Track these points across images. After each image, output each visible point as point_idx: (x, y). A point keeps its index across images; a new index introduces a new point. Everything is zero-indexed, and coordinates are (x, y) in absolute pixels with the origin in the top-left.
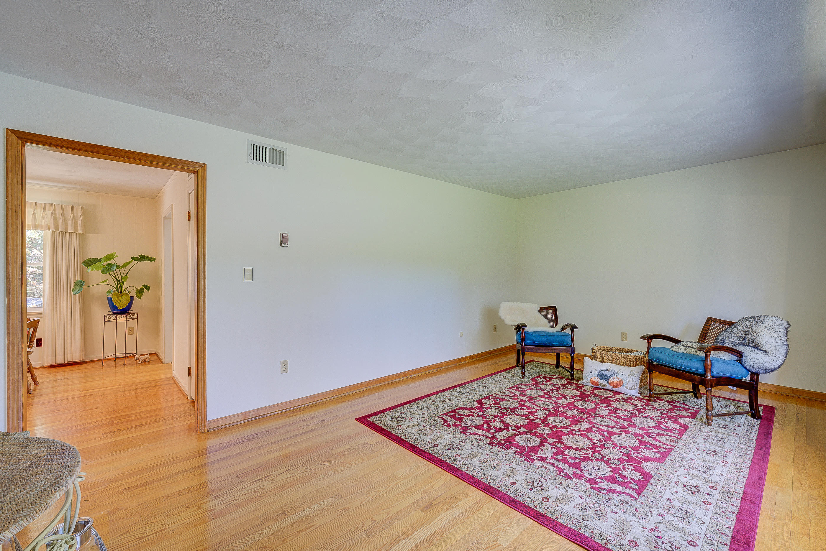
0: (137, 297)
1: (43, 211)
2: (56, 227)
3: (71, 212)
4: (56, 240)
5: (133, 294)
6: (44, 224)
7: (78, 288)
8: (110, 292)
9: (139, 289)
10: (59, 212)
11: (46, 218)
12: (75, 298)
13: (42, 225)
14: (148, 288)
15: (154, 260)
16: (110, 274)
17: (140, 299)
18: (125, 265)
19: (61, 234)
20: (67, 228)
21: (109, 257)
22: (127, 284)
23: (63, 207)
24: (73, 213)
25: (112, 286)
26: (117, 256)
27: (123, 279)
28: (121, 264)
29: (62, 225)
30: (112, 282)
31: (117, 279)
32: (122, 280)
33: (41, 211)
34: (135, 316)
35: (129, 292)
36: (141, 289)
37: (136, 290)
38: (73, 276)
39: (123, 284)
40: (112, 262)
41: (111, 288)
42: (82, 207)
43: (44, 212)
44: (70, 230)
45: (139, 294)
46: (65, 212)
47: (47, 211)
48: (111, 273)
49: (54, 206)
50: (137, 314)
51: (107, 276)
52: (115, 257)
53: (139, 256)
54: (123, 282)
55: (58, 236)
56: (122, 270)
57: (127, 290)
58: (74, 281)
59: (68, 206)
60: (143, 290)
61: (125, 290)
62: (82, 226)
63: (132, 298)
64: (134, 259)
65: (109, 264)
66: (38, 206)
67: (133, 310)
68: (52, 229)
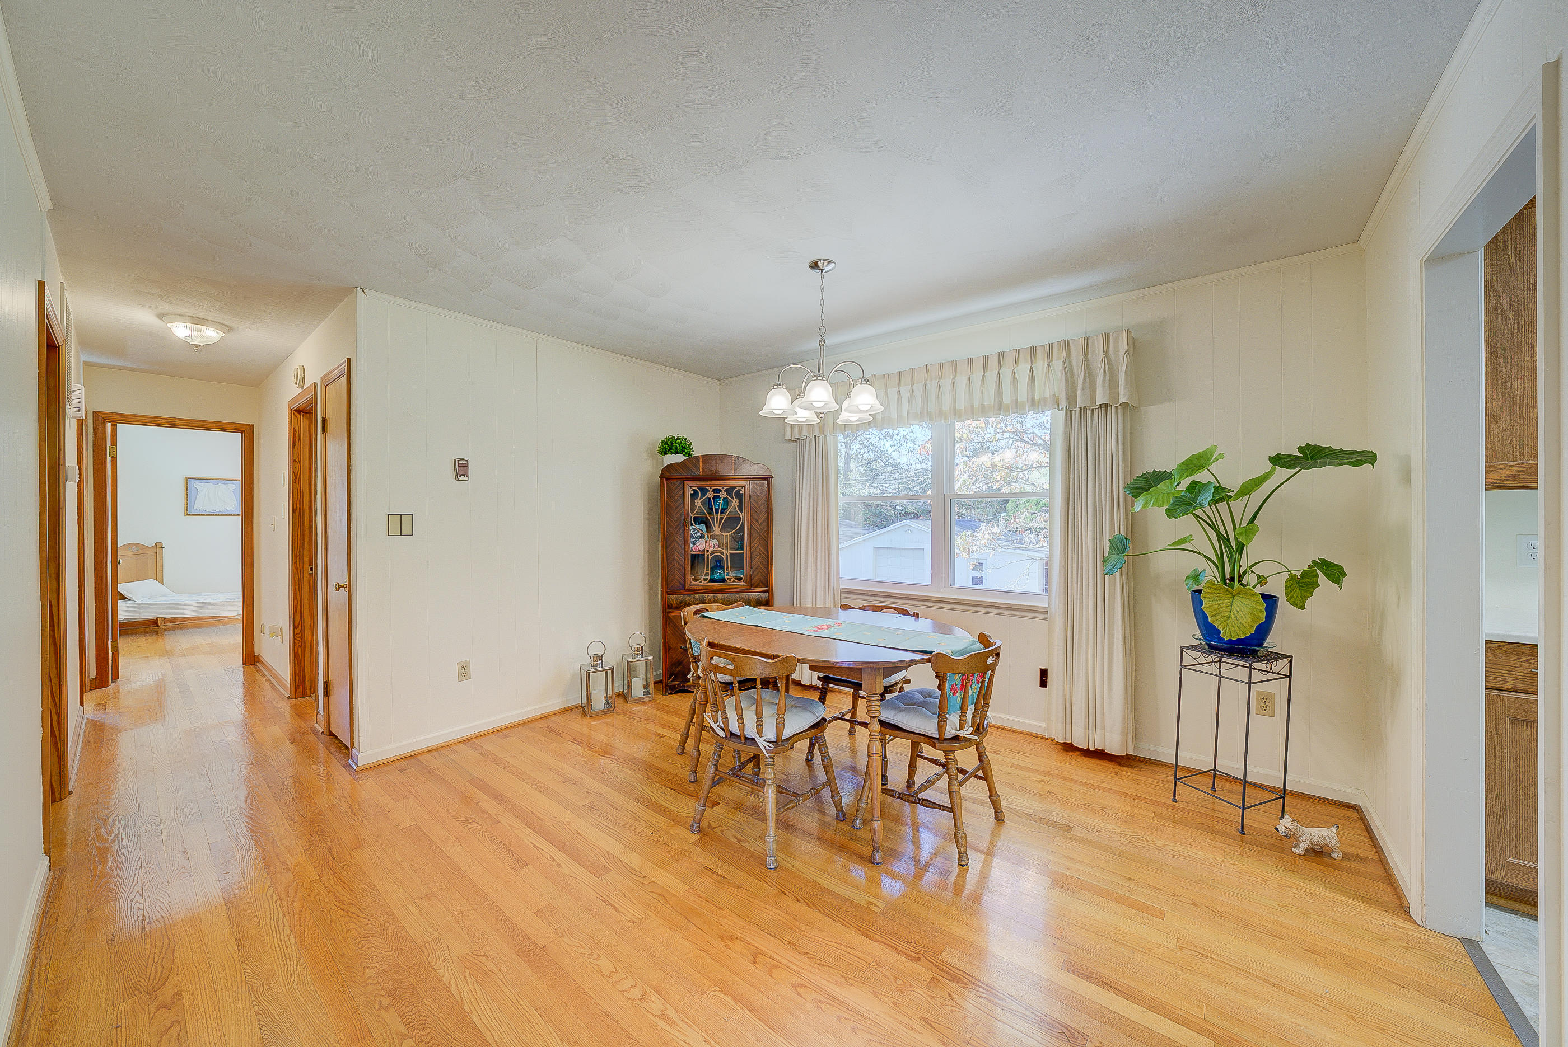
0: (1292, 601)
1: (1046, 363)
2: (1072, 398)
3: (1102, 353)
4: (1073, 432)
5: (1276, 587)
6: (1049, 396)
7: (1116, 557)
8: (1196, 577)
9: (1298, 574)
10: (1077, 354)
11: (1051, 379)
12: (1113, 584)
13: (1045, 397)
14: (1335, 573)
15: (1370, 458)
16: (1197, 516)
17: (1303, 608)
18: (1248, 489)
19: (1084, 415)
20: (1093, 399)
21: (1196, 463)
22: (1254, 551)
23: (1086, 342)
24: (1106, 354)
25: (1206, 557)
26: (1221, 457)
27: (1241, 534)
28: (1233, 482)
29: (1083, 389)
30: (1204, 542)
31: (1218, 532)
32: (1236, 539)
33: (1043, 365)
34: (1281, 666)
35: (1261, 580)
36: (1305, 574)
37: (1286, 576)
38: (1107, 522)
39: (1241, 554)
40: (1202, 477)
41: (1202, 565)
42: (1128, 332)
43: (1048, 364)
44: (1100, 400)
45: (1296, 592)
46: (1090, 355)
47: (1054, 362)
48: (1198, 512)
49: (1067, 344)
50: (1291, 662)
51: (1186, 524)
52: (1212, 462)
53: (1301, 449)
54: (1241, 547)
55: (1077, 420)
56: (1237, 505)
57: (1253, 572)
58: (1110, 533)
59: (1095, 338)
60: (1313, 576)
61: (1245, 572)
62: (1126, 385)
63: (1270, 601)
64: (1279, 460)
65: (1195, 488)
66: (1039, 352)
67: (1273, 642)
68: (1063, 404)
